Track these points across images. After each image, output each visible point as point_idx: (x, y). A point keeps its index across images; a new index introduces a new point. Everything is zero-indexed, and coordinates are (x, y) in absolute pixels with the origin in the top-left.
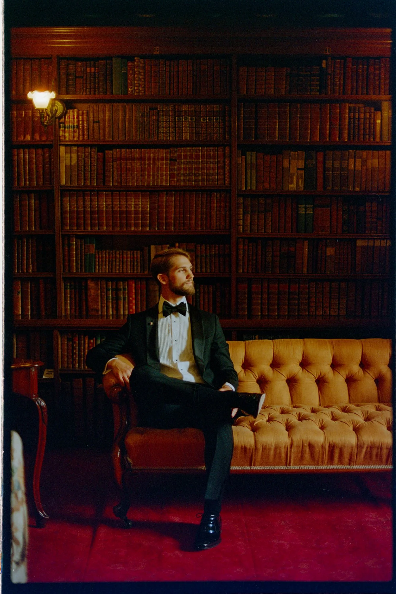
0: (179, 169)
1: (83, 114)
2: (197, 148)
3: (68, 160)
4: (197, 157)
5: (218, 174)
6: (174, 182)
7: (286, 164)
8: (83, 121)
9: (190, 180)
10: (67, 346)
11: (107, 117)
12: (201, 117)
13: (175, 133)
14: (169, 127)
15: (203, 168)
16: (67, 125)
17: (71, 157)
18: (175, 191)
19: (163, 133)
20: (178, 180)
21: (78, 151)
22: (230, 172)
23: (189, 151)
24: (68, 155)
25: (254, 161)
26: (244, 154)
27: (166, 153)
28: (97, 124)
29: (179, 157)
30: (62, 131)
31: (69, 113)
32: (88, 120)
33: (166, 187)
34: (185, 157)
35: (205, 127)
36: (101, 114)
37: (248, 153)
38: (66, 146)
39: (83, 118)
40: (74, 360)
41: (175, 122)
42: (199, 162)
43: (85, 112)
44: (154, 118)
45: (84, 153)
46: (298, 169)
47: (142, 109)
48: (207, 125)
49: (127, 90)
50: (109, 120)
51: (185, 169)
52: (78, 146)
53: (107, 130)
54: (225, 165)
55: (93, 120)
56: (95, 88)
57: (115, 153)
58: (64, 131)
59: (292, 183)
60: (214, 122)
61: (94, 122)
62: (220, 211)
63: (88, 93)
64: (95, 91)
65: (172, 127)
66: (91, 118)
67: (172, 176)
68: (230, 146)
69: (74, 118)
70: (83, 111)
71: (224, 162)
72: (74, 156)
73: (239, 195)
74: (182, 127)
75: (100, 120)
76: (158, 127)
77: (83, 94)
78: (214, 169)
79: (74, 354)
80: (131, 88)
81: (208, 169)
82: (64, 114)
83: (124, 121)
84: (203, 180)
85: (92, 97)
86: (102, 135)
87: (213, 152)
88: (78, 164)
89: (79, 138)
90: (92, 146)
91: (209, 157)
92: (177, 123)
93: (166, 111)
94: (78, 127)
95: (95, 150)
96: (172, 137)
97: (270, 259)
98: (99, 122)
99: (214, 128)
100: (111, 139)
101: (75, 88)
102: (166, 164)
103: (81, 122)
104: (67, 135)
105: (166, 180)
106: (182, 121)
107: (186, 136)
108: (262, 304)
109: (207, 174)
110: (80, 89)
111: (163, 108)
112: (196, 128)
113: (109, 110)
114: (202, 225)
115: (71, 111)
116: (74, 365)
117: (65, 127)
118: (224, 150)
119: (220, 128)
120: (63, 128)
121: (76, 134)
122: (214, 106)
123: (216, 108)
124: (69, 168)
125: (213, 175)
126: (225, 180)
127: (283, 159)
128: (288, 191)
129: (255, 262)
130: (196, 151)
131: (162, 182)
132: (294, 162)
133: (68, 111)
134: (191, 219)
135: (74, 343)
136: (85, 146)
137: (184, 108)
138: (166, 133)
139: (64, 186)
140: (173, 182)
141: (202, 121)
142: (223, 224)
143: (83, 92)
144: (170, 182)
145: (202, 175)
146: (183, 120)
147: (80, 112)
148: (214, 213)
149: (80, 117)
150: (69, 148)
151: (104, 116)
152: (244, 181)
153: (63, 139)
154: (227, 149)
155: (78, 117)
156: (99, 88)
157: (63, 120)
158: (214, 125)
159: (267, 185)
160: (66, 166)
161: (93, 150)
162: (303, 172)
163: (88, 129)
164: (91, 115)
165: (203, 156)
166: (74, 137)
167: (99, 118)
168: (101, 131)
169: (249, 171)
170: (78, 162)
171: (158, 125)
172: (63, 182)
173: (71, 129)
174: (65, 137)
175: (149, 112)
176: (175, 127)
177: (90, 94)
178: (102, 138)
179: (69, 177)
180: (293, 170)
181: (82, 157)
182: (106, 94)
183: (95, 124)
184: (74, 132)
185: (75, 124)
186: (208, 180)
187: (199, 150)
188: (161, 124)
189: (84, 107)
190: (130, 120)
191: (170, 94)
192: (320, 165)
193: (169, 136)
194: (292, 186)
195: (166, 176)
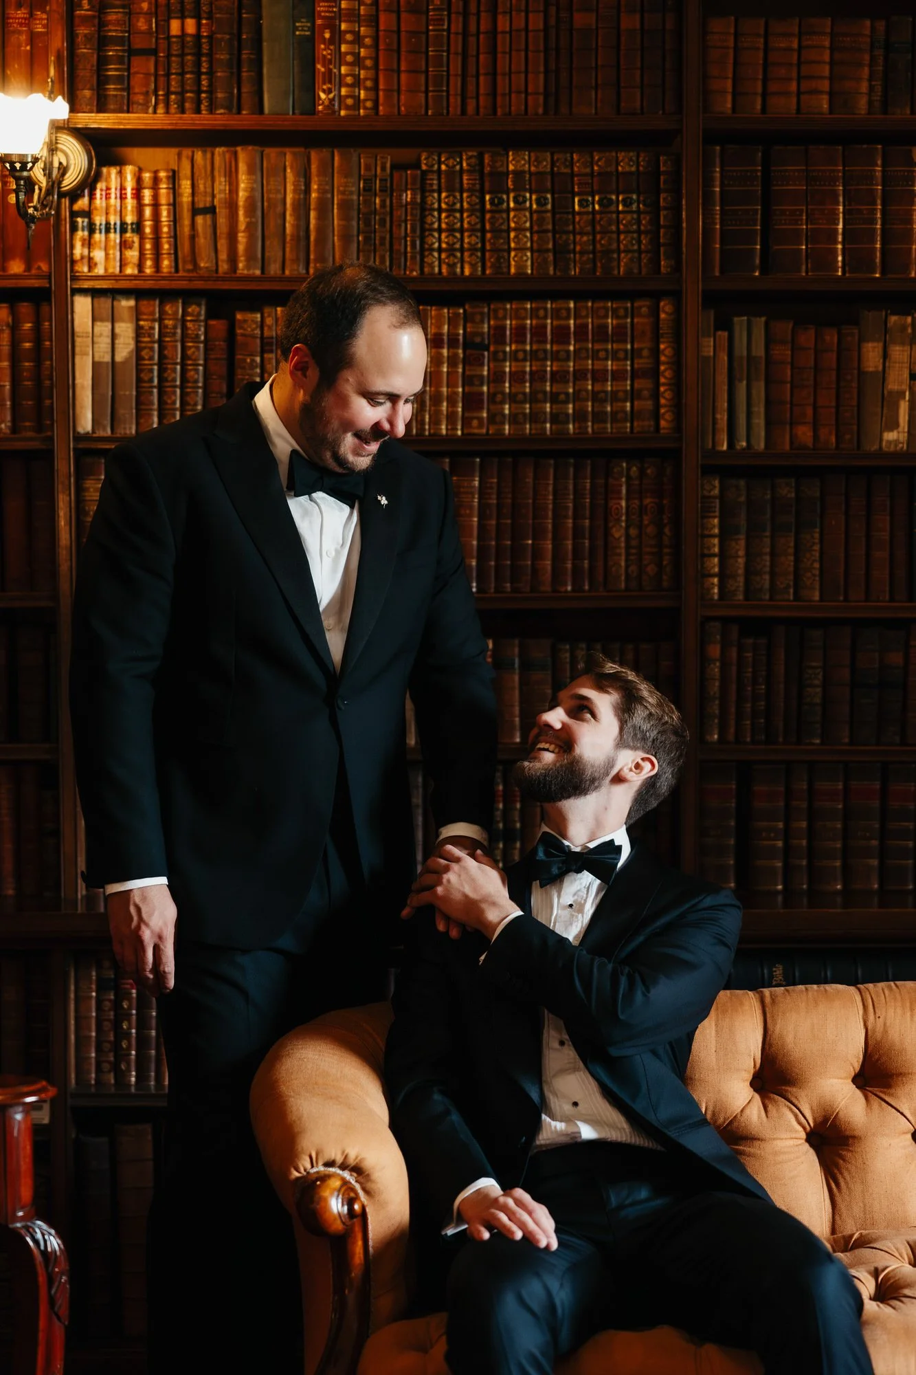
0: (497, 377)
1: (156, 180)
2: (560, 304)
3: (104, 343)
4: (561, 335)
5: (634, 395)
6: (481, 425)
7: (871, 356)
8: (156, 205)
9: (535, 417)
10: (99, 1008)
11: (242, 195)
12: (574, 194)
13: (483, 250)
14: (462, 231)
15: (580, 375)
16: (99, 220)
17: (114, 336)
18: (484, 455)
19: (440, 250)
20: (492, 418)
21: (138, 314)
22: (677, 386)
23: (534, 314)
24: (104, 328)
25: (759, 351)
26: (724, 324)
27: (452, 322)
28: (208, 217)
29: (498, 334)
30: (83, 240)
31: (108, 180)
32: (174, 205)
33: (451, 439)
34: (519, 335)
35: (589, 228)
36: (221, 185)
37: (740, 322)
38: (95, 293)
39: (155, 197)
40: (121, 1055)
41: (483, 210)
42: (568, 352)
43: (162, 174)
44: (408, 196)
45: (161, 320)
47: (368, 168)
48: (593, 223)
49: (314, 99)
50: (250, 201)
51: (517, 377)
52: (138, 294)
53: (242, 238)
54: (658, 363)
55: (193, 202)
56: (198, 92)
57: (269, 321)
58: (89, 243)
59: (892, 424)
60: (618, 212)
61: (195, 211)
62: (640, 527)
63: (173, 107)
64: (198, 102)
65: (472, 230)
66: (186, 198)
67: (472, 402)
68: (676, 296)
69: (122, 197)
70: (156, 172)
71: (656, 352)
72: (126, 330)
73: (708, 470)
74: (509, 230)
75: (216, 202)
76: (423, 230)
77: (155, 112)
78: (618, 376)
79: (122, 1035)
80: (329, 91)
81: (599, 376)
82: (89, 183)
83: (302, 207)
84: (580, 416)
85: (189, 120)
86: (223, 256)
87: (615, 315)
88: (139, 358)
89: (140, 266)
90: (188, 296)
91: (601, 333)
92: (488, 216)
93: (451, 172)
94: (138, 227)
95: (198, 310)
96: (473, 266)
97: (815, 694)
98: (211, 210)
99: (619, 232)
100: (258, 272)
101: (128, 89)
102: (452, 361)
103: (148, 212)
104: (99, 255)
105: (451, 418)
106: (508, 210)
107: (521, 262)
108: (788, 851)
109: (596, 397)
110: (147, 94)
111: (440, 163)
112: (554, 232)
113: (251, 171)
114: (577, 571)
115: (114, 171)
116: (121, 1076)
117: (91, 229)
118: (655, 312)
119: (639, 232)
120: (86, 233)
121: (133, 254)
122: (621, 155)
123: (626, 162)
124: (106, 373)
125: (615, 397)
126: (657, 416)
127: (861, 340)
128: (880, 454)
129: (762, 704)
130: (556, 314)
131: (435, 422)
132: (898, 352)
133: (105, 170)
134: (537, 554)
135: (121, 995)
136: (164, 295)
137: (515, 162)
138: (451, 250)
139: (86, 437)
140: (475, 423)
141: (577, 207)
142: (651, 569)
143: (156, 104)
144: (466, 422)
145: (577, 397)
146: (512, 205)
147: (147, 176)
148: (618, 533)
149: (147, 195)
150: (105, 303)
151: (234, 190)
152: (723, 418)
153: (86, 269)
154: (666, 309)
155: (138, 195)
156: (211, 92)
157: (83, 203)
158: (618, 222)
159: (805, 433)
160: (96, 365)
161: (192, 309)
163: (175, 236)
164: (186, 185)
165: (581, 331)
166: (123, 264)
167: (213, 196)
168: (223, 244)
169: (742, 387)
170: (138, 349)
171: (423, 222)
172: (86, 423)
173: (115, 237)
174: (91, 263)
175: (391, 175)
176: (483, 231)
177: (183, 112)
178: (224, 267)
179: (107, 405)
180: (898, 379)
181: (151, 335)
182: (239, 112)
183: (200, 220)
184: (124, 245)
185: (130, 219)
186: (598, 417)
187: (568, 309)
188: (433, 219)
189: (158, 158)
190: (324, 208)
191: (464, 112)
193: (462, 261)
194: (894, 438)
195: (452, 401)
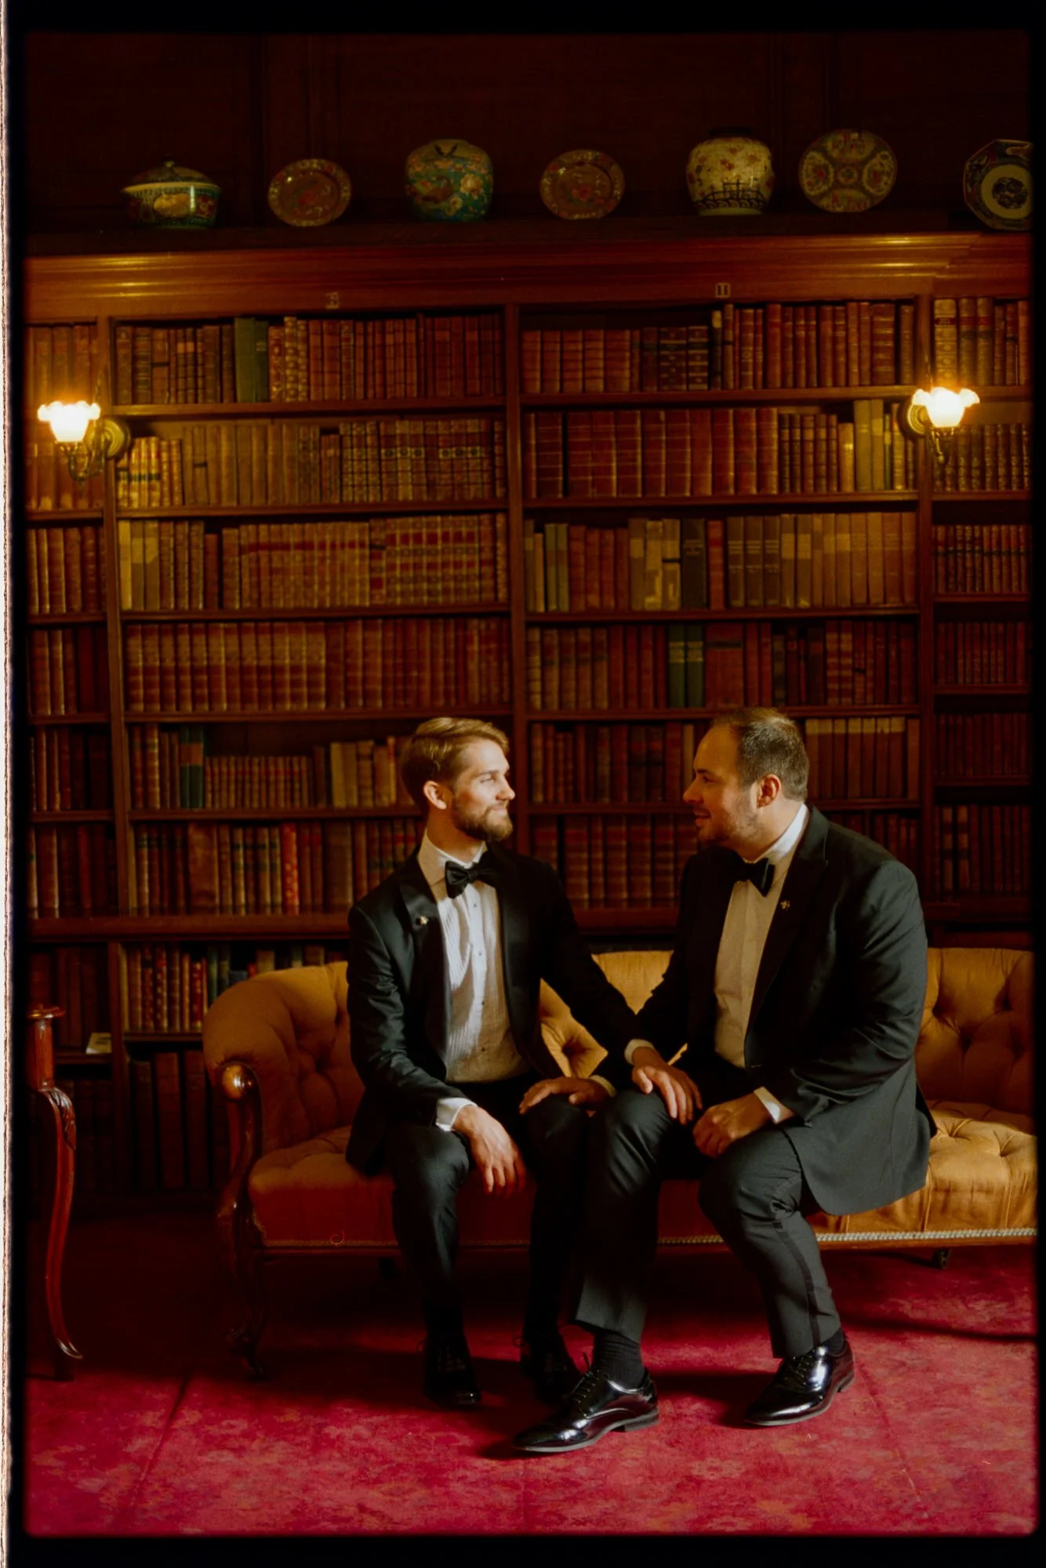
0: (391, 567)
1: (170, 447)
2: (431, 519)
3: (138, 553)
4: (432, 539)
5: (481, 577)
6: (381, 598)
7: (636, 548)
8: (170, 462)
9: (416, 593)
10: (143, 979)
11: (224, 454)
12: (438, 447)
13: (381, 485)
14: (367, 473)
15: (445, 565)
16: (135, 472)
17: (144, 547)
18: (385, 618)
19: (353, 486)
20: (388, 594)
21: (160, 533)
22: (508, 570)
23: (414, 526)
24: (138, 542)
25: (563, 546)
26: (539, 529)
27: (362, 532)
28: (203, 469)
29: (391, 540)
30: (124, 486)
31: (140, 447)
32: (182, 462)
33: (362, 608)
34: (405, 539)
35: (449, 470)
36: (210, 447)
37: (550, 527)
38: (132, 520)
39: (170, 457)
40: (157, 1010)
41: (380, 460)
42: (436, 550)
43: (174, 443)
44: (331, 452)
45: (175, 536)
46: (665, 561)
47: (304, 435)
48: (452, 466)
49: (269, 392)
50: (229, 458)
51: (404, 567)
52: (161, 520)
53: (224, 483)
54: (495, 555)
55: (193, 460)
56: (196, 389)
57: (244, 534)
58: (128, 488)
59: (652, 593)
60: (467, 459)
61: (195, 466)
62: (488, 662)
63: (181, 399)
64: (196, 395)
65: (374, 473)
66: (188, 457)
67: (376, 583)
68: (506, 512)
69: (149, 457)
70: (169, 441)
71: (494, 549)
72: (152, 542)
73: (529, 625)
74: (397, 472)
75: (208, 458)
76: (342, 473)
77: (169, 402)
78: (470, 564)
79: (157, 996)
80: (278, 386)
81: (457, 565)
82: (127, 449)
83: (263, 461)
84: (446, 591)
85: (191, 408)
86: (213, 493)
87: (467, 525)
88: (161, 561)
89: (161, 502)
90: (192, 520)
91: (458, 537)
92: (383, 463)
93: (359, 436)
94: (159, 476)
95: (198, 528)
96: (375, 495)
97: (605, 770)
98: (205, 464)
99: (468, 471)
100: (235, 504)
101: (151, 388)
102: (362, 557)
103: (165, 467)
104: (135, 495)
105: (362, 594)
106: (396, 459)
107: (406, 492)
108: (590, 874)
109: (455, 578)
110: (163, 391)
111: (352, 429)
112: (427, 472)
113: (229, 439)
114: (447, 694)
115: (143, 442)
116: (158, 1024)
117: (130, 478)
118: (493, 522)
119: (482, 471)
120: (126, 482)
121: (156, 494)
122: (469, 422)
123: (473, 426)
124: (141, 571)
125: (468, 578)
126: (495, 590)
127: (630, 537)
128: (644, 612)
129: (570, 777)
130: (428, 525)
131: (351, 597)
132: (654, 546)
133: (137, 440)
134: (420, 681)
135: (157, 971)
136: (177, 520)
137: (401, 428)
138: (360, 486)
139: (129, 613)
140: (377, 597)
141: (441, 456)
142: (495, 690)
143: (169, 398)
144: (372, 597)
145: (444, 579)
146: (399, 455)
147: (164, 443)
148: (473, 666)
149: (165, 456)
150: (139, 526)
151: (218, 451)
152: (540, 590)
153: (126, 505)
154: (500, 520)
155: (159, 456)
156: (204, 388)
157: (123, 462)
158: (468, 465)
159: (594, 600)
160: (134, 566)
161: (195, 528)
162: (676, 567)
163: (182, 482)
164: (188, 449)
165: (445, 537)
166: (150, 500)
167: (205, 455)
168: (212, 486)
169: (552, 570)
170: (160, 555)
171: (341, 467)
172: (128, 603)
173: (144, 483)
174: (130, 500)
175: (320, 440)
176: (380, 473)
177: (186, 402)
178: (213, 501)
179: (142, 591)
180: (654, 563)
181: (168, 545)
182: (222, 401)
183: (198, 471)
184: (150, 488)
185: (154, 471)
186: (457, 591)
187: (436, 523)
188: (347, 466)
189: (172, 431)
190: (277, 460)
191: (366, 397)
192: (716, 551)
193: (368, 492)
194: (652, 601)
195: (362, 583)
